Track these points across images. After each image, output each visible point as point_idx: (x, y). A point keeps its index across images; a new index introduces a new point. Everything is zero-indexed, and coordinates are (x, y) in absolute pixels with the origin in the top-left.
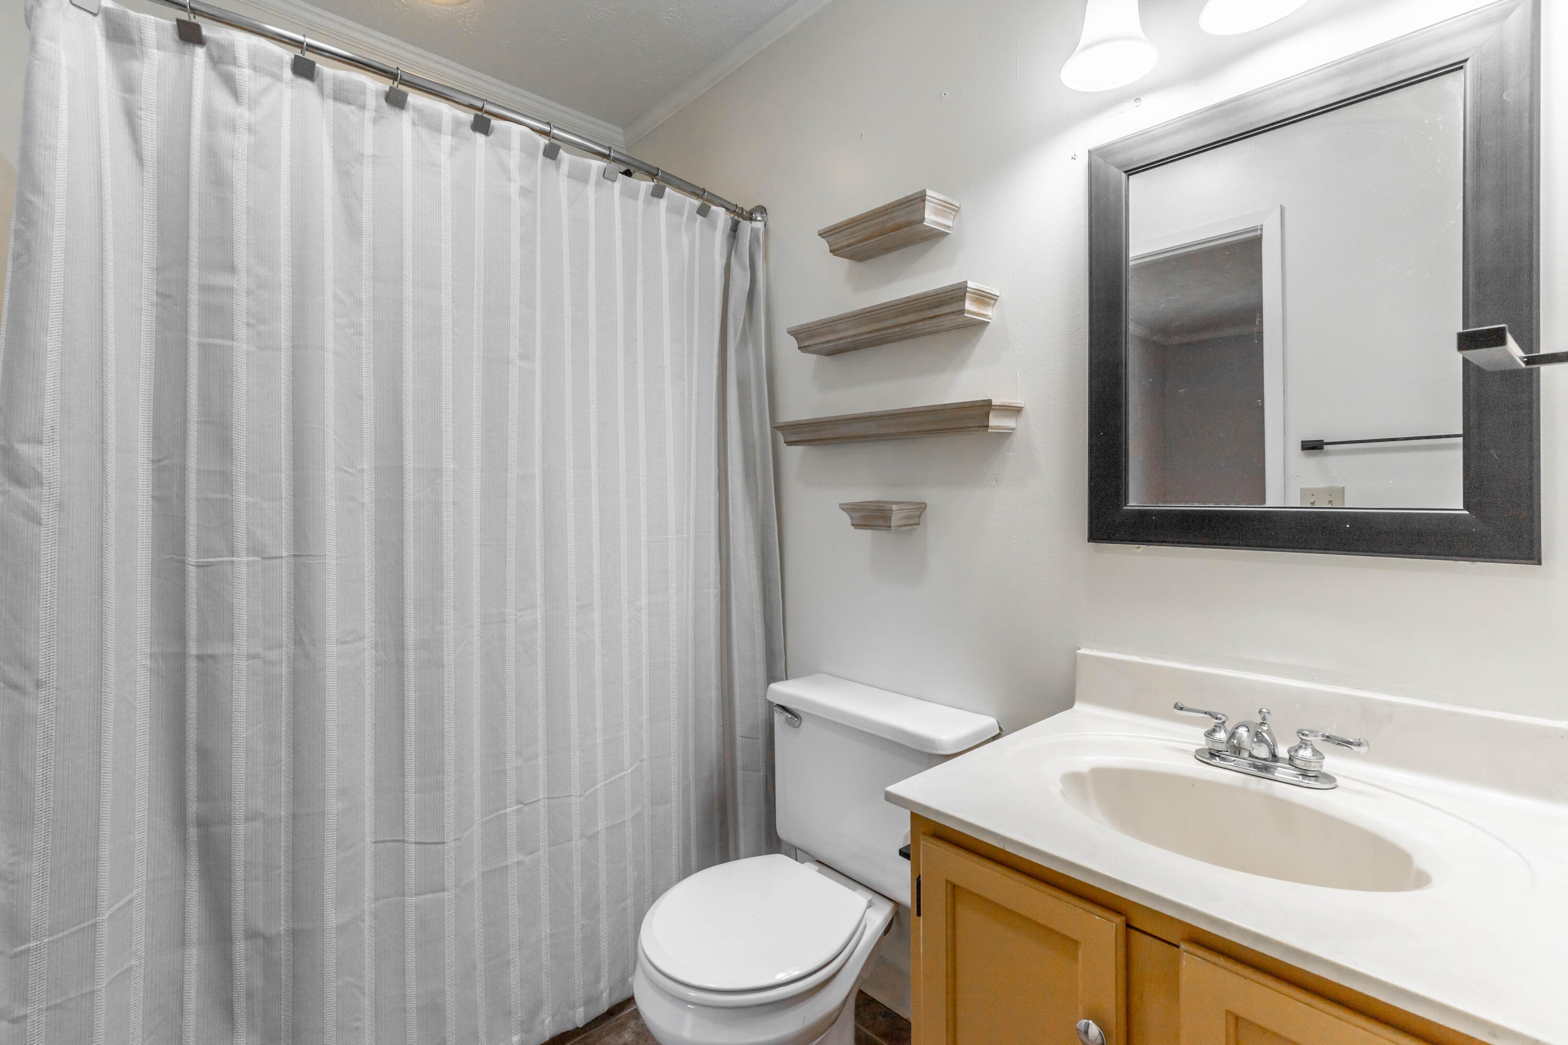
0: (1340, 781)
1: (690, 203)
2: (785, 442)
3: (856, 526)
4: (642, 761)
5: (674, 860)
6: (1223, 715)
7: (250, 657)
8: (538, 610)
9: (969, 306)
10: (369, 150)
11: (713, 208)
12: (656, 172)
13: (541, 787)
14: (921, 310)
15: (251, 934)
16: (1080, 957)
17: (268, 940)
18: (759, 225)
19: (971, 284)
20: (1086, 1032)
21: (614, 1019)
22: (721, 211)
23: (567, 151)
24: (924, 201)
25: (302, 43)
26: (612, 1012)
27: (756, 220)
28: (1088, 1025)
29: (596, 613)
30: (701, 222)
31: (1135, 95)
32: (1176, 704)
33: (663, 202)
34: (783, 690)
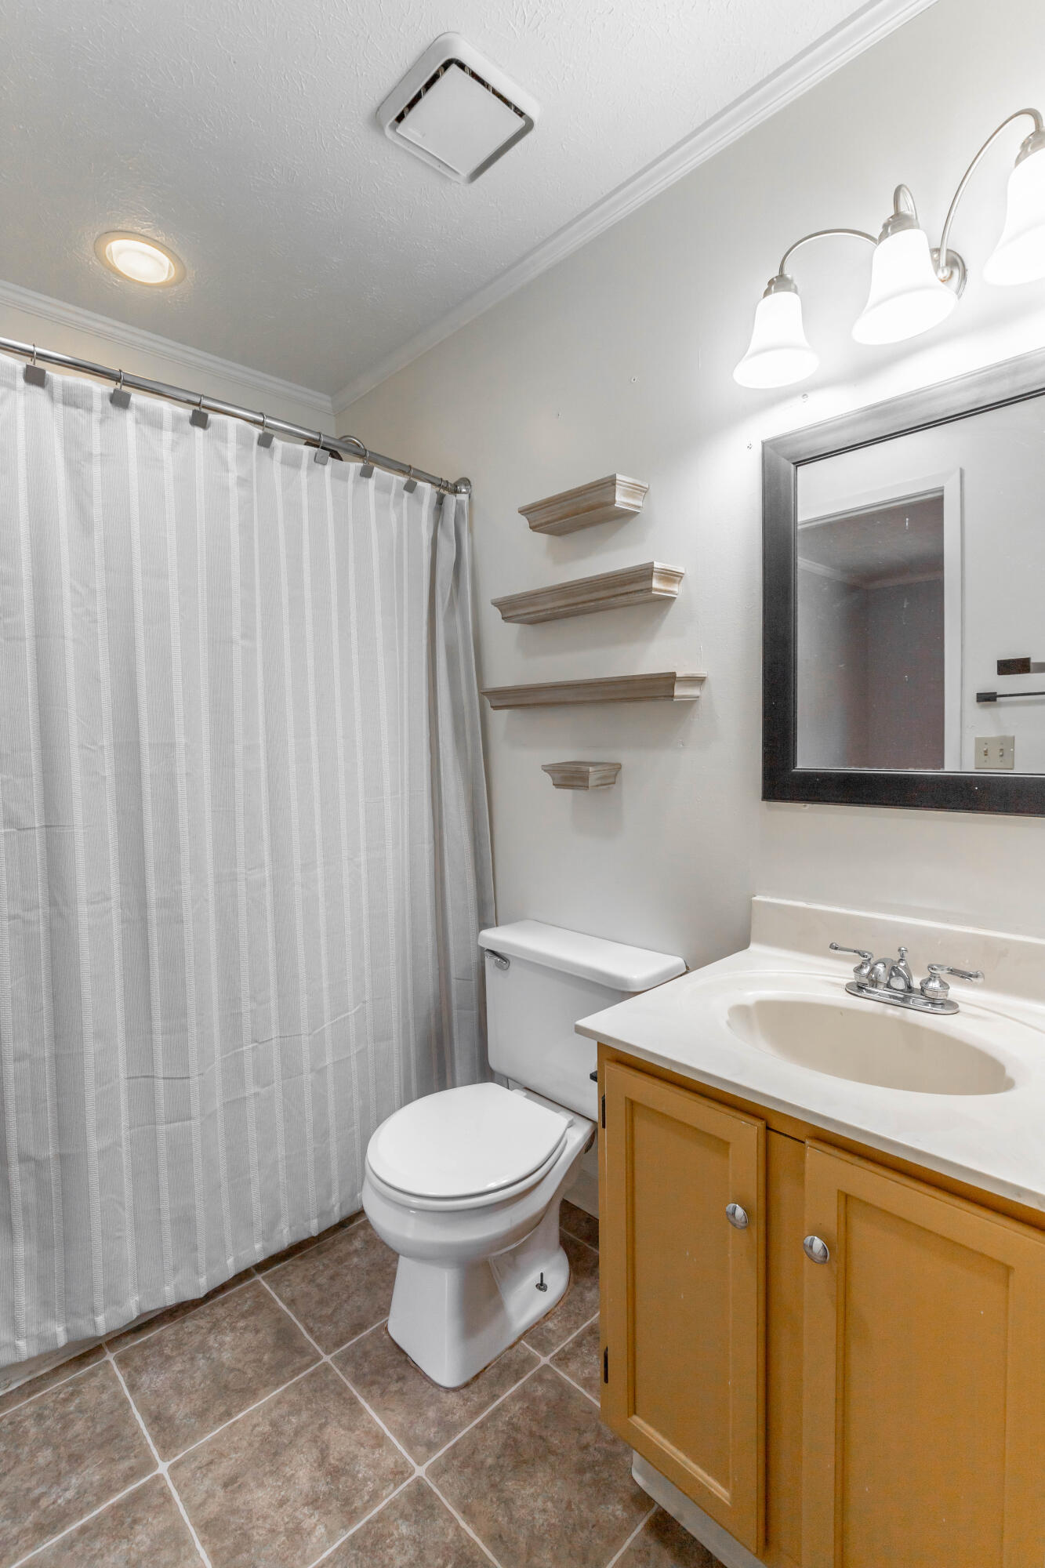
0: (961, 1007)
1: (397, 480)
2: (492, 707)
3: (557, 785)
4: (365, 1002)
5: (396, 1092)
6: (870, 953)
7: (12, 917)
8: (266, 868)
9: (656, 584)
10: (97, 450)
11: (420, 484)
12: (364, 453)
13: (273, 1027)
14: (614, 587)
15: (24, 1159)
16: (730, 1155)
17: (40, 1164)
18: (463, 497)
19: (657, 565)
20: (733, 1214)
21: (346, 1229)
22: (427, 486)
23: (279, 438)
24: (614, 484)
25: (32, 352)
26: (342, 1224)
27: (461, 492)
28: (735, 1208)
29: (318, 869)
30: (408, 498)
31: (803, 391)
32: (832, 944)
33: (371, 482)
34: (494, 936)
